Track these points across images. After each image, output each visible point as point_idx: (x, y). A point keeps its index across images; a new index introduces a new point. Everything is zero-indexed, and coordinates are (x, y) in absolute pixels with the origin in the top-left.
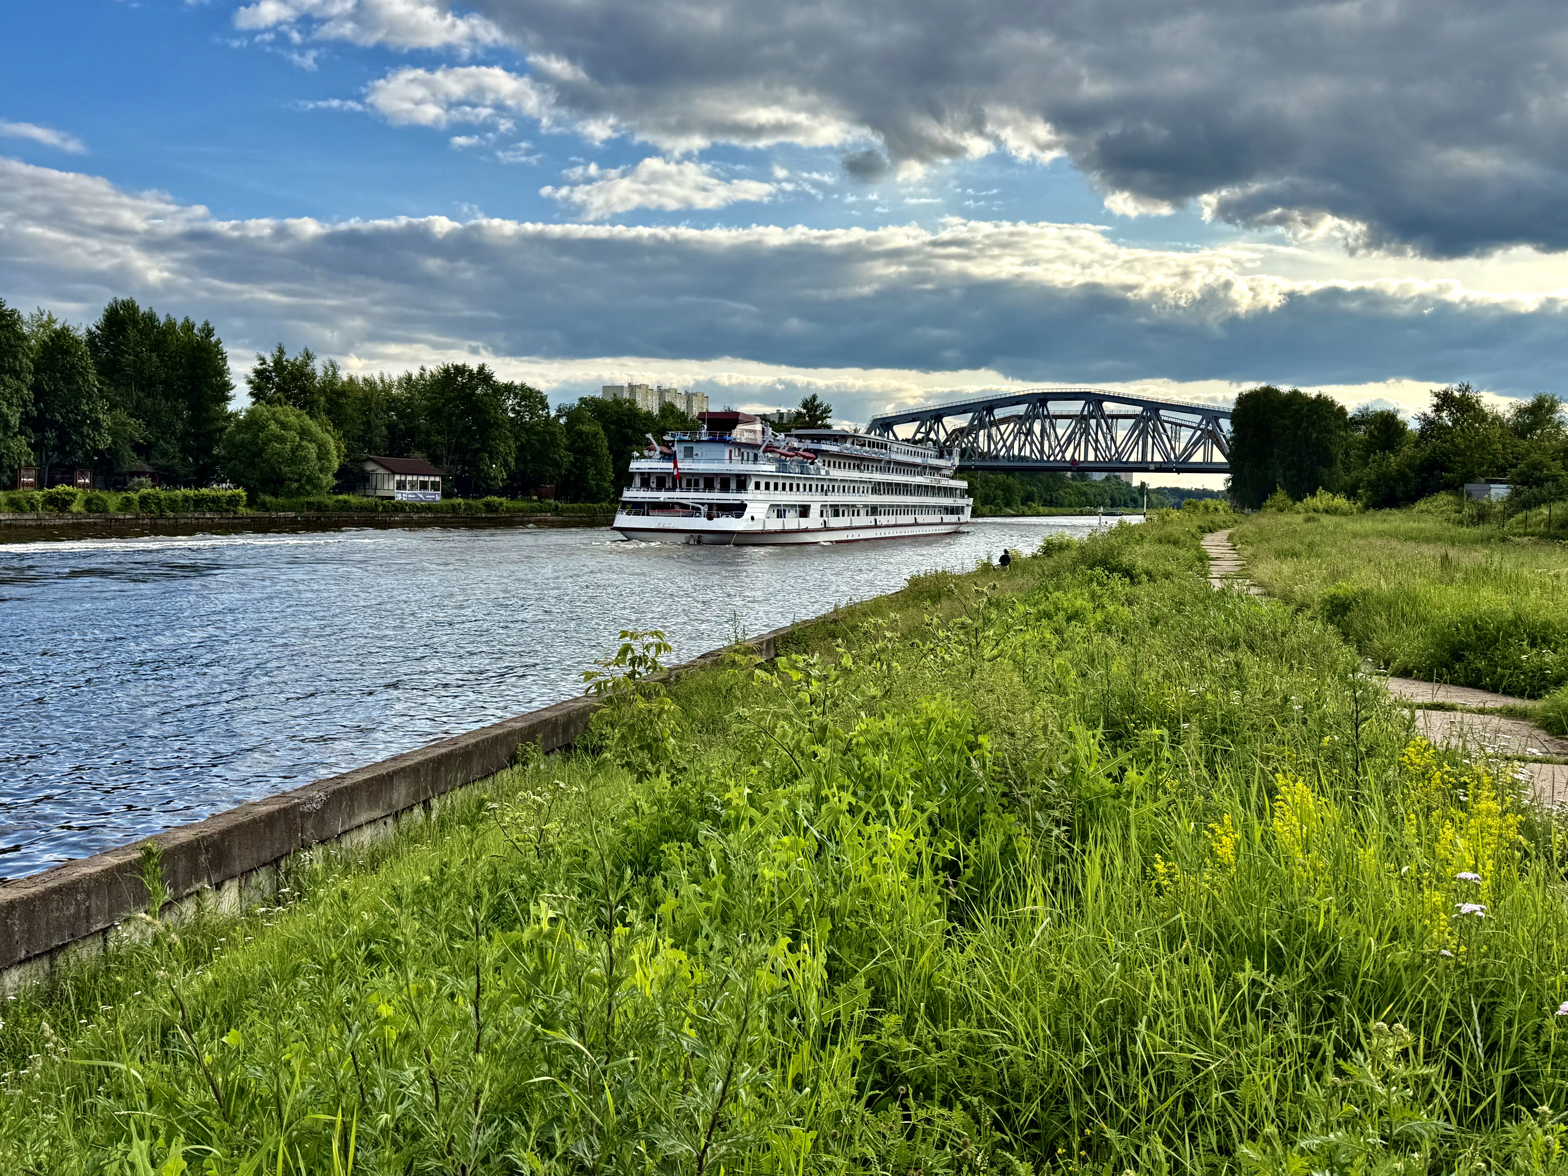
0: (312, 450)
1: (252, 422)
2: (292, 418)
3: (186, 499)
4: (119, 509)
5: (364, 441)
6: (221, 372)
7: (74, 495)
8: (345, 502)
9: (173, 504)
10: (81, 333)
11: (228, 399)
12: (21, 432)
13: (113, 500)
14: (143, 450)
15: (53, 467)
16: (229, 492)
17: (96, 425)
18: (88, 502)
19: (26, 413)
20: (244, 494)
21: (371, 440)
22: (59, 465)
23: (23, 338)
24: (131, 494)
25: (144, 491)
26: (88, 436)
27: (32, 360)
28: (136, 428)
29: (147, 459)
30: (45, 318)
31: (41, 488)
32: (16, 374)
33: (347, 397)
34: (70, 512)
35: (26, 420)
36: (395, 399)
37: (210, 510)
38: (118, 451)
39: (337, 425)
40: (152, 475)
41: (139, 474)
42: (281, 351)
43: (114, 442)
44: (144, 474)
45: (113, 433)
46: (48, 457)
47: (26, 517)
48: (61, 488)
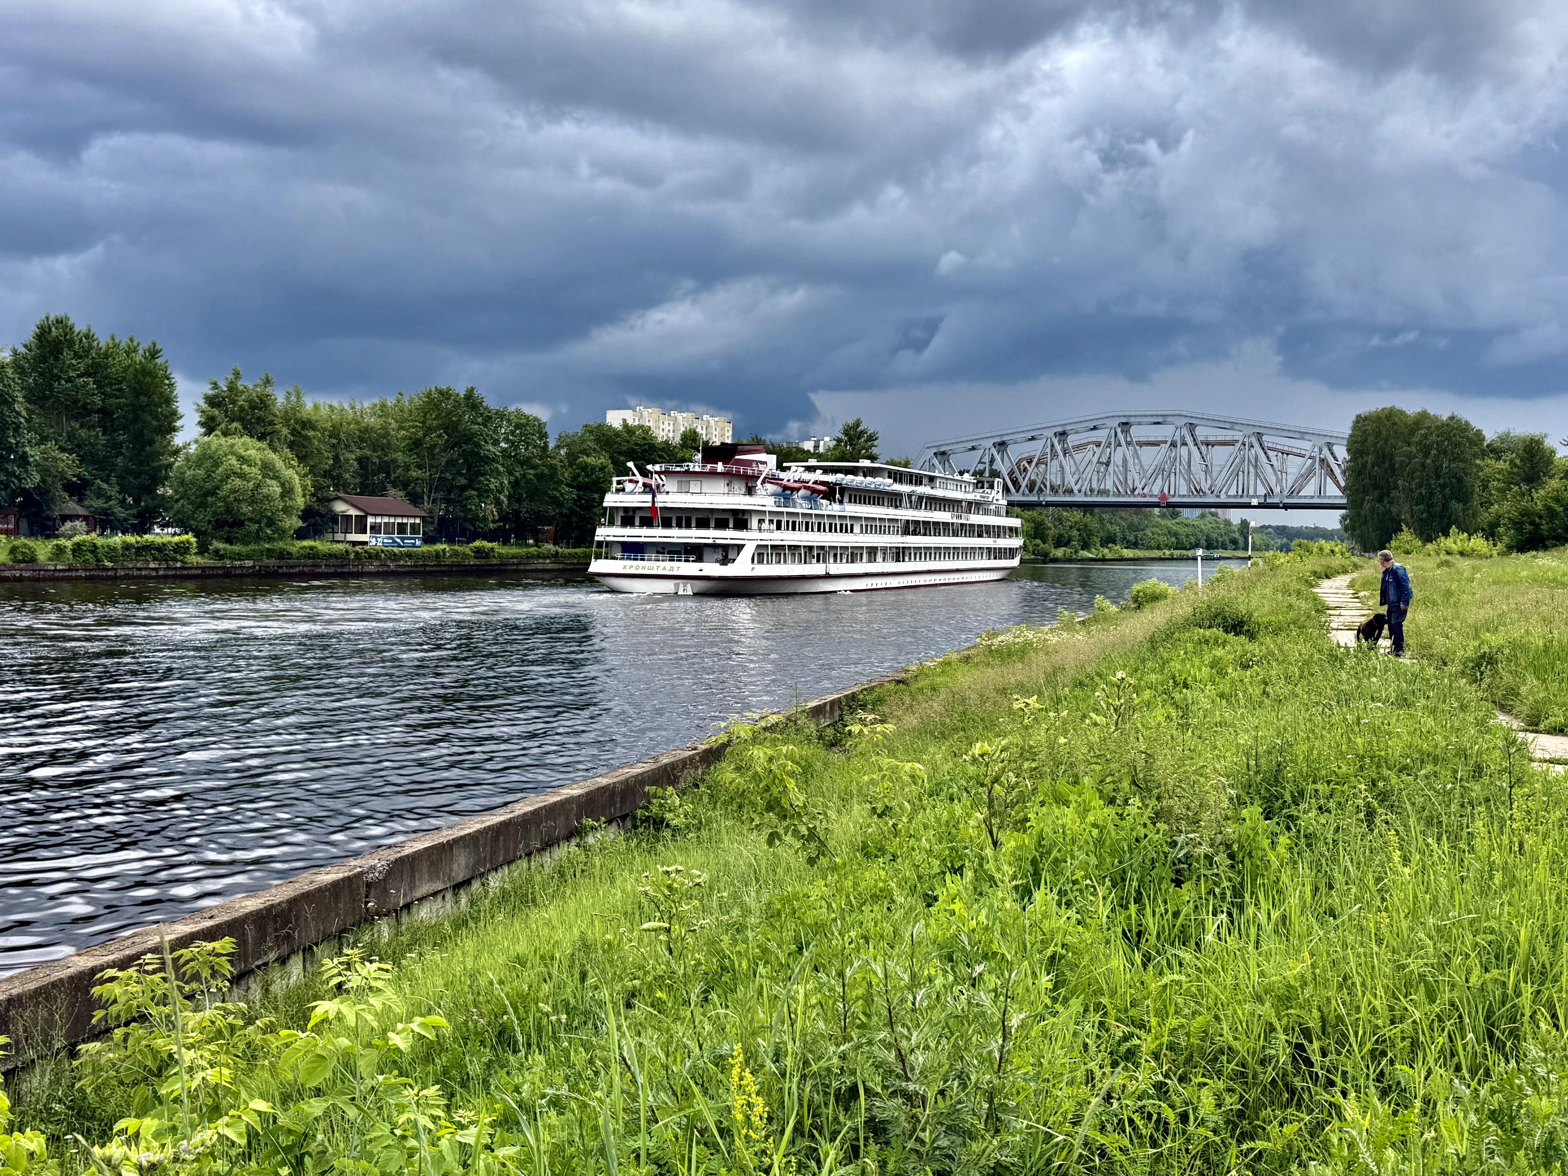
1: (205, 456)
2: (252, 452)
4: (50, 559)
5: (333, 478)
9: (111, 552)
13: (43, 549)
16: (177, 538)
17: (23, 460)
18: (13, 551)
20: (193, 540)
21: (339, 477)
25: (78, 538)
26: (13, 473)
28: (69, 465)
33: (313, 428)
36: (367, 430)
37: (155, 559)
39: (302, 459)
40: (85, 518)
41: (72, 518)
42: (237, 376)
44: (76, 517)
45: (44, 471)
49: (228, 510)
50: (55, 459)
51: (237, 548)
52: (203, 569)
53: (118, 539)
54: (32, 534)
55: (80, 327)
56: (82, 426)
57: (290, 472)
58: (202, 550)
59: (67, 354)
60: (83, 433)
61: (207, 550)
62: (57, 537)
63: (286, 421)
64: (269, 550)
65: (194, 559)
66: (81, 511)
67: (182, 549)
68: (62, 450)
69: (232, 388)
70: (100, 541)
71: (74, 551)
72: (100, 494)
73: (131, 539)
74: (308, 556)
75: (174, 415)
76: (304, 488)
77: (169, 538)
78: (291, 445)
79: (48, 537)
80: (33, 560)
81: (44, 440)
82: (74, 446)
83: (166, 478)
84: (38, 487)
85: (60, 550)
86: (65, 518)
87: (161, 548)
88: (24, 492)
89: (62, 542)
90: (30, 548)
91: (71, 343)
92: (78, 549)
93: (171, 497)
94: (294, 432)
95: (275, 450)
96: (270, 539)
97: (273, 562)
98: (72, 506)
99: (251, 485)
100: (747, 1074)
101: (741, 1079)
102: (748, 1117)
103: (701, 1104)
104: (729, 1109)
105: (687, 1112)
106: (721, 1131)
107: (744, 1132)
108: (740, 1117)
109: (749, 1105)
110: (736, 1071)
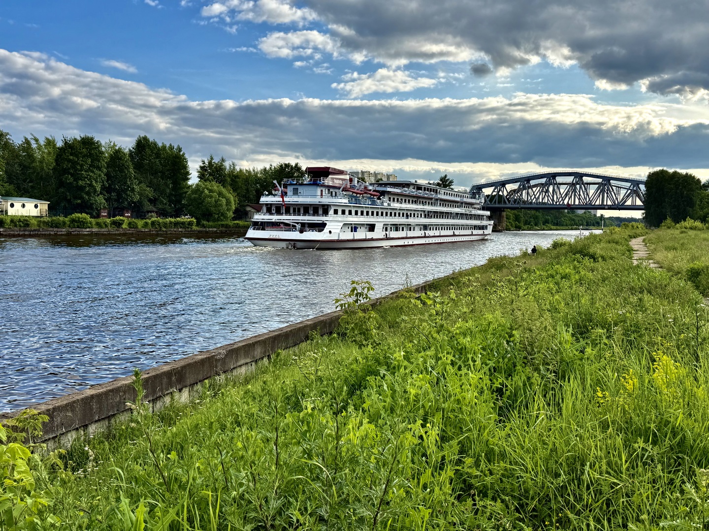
0: (224, 201)
1: (198, 190)
2: (215, 188)
3: (171, 222)
4: (142, 227)
5: (246, 197)
6: (185, 167)
7: (124, 221)
8: (238, 224)
9: (165, 225)
10: (127, 151)
11: (188, 179)
12: (101, 193)
13: (140, 223)
14: (153, 201)
15: (115, 209)
16: (189, 220)
17: (133, 190)
18: (130, 224)
19: (104, 185)
20: (195, 221)
21: (249, 197)
22: (117, 208)
23: (102, 153)
24: (148, 221)
25: (153, 219)
26: (129, 195)
27: (106, 163)
28: (150, 192)
29: (155, 205)
30: (112, 144)
31: (110, 218)
32: (99, 168)
33: (239, 178)
34: (122, 228)
35: (103, 188)
36: (260, 179)
37: (181, 228)
38: (142, 202)
39: (234, 191)
40: (156, 212)
41: (151, 212)
42: (212, 159)
43: (140, 198)
44: (153, 212)
45: (140, 194)
46: (113, 204)
47: (103, 230)
48: (118, 218)
49: (207, 210)
50: (145, 190)
51: (211, 223)
52: (199, 231)
53: (169, 220)
54: (137, 217)
55: (152, 140)
56: (155, 177)
57: (230, 195)
59: (148, 151)
60: (155, 180)
61: (200, 224)
62: (145, 219)
64: (222, 224)
65: (194, 228)
66: (155, 209)
67: (190, 224)
68: (147, 186)
69: (210, 163)
70: (161, 221)
71: (152, 224)
72: (162, 202)
73: (173, 220)
74: (236, 227)
75: (188, 173)
76: (235, 201)
77: (185, 220)
78: (231, 185)
79: (142, 219)
80: (137, 227)
81: (140, 183)
82: (152, 185)
83: (185, 197)
84: (139, 201)
85: (146, 224)
86: (148, 212)
87: (183, 223)
88: (133, 202)
90: (135, 223)
91: (148, 146)
93: (186, 205)
94: (232, 180)
95: (224, 187)
96: (222, 220)
97: (224, 229)
98: (151, 207)
99: (214, 200)
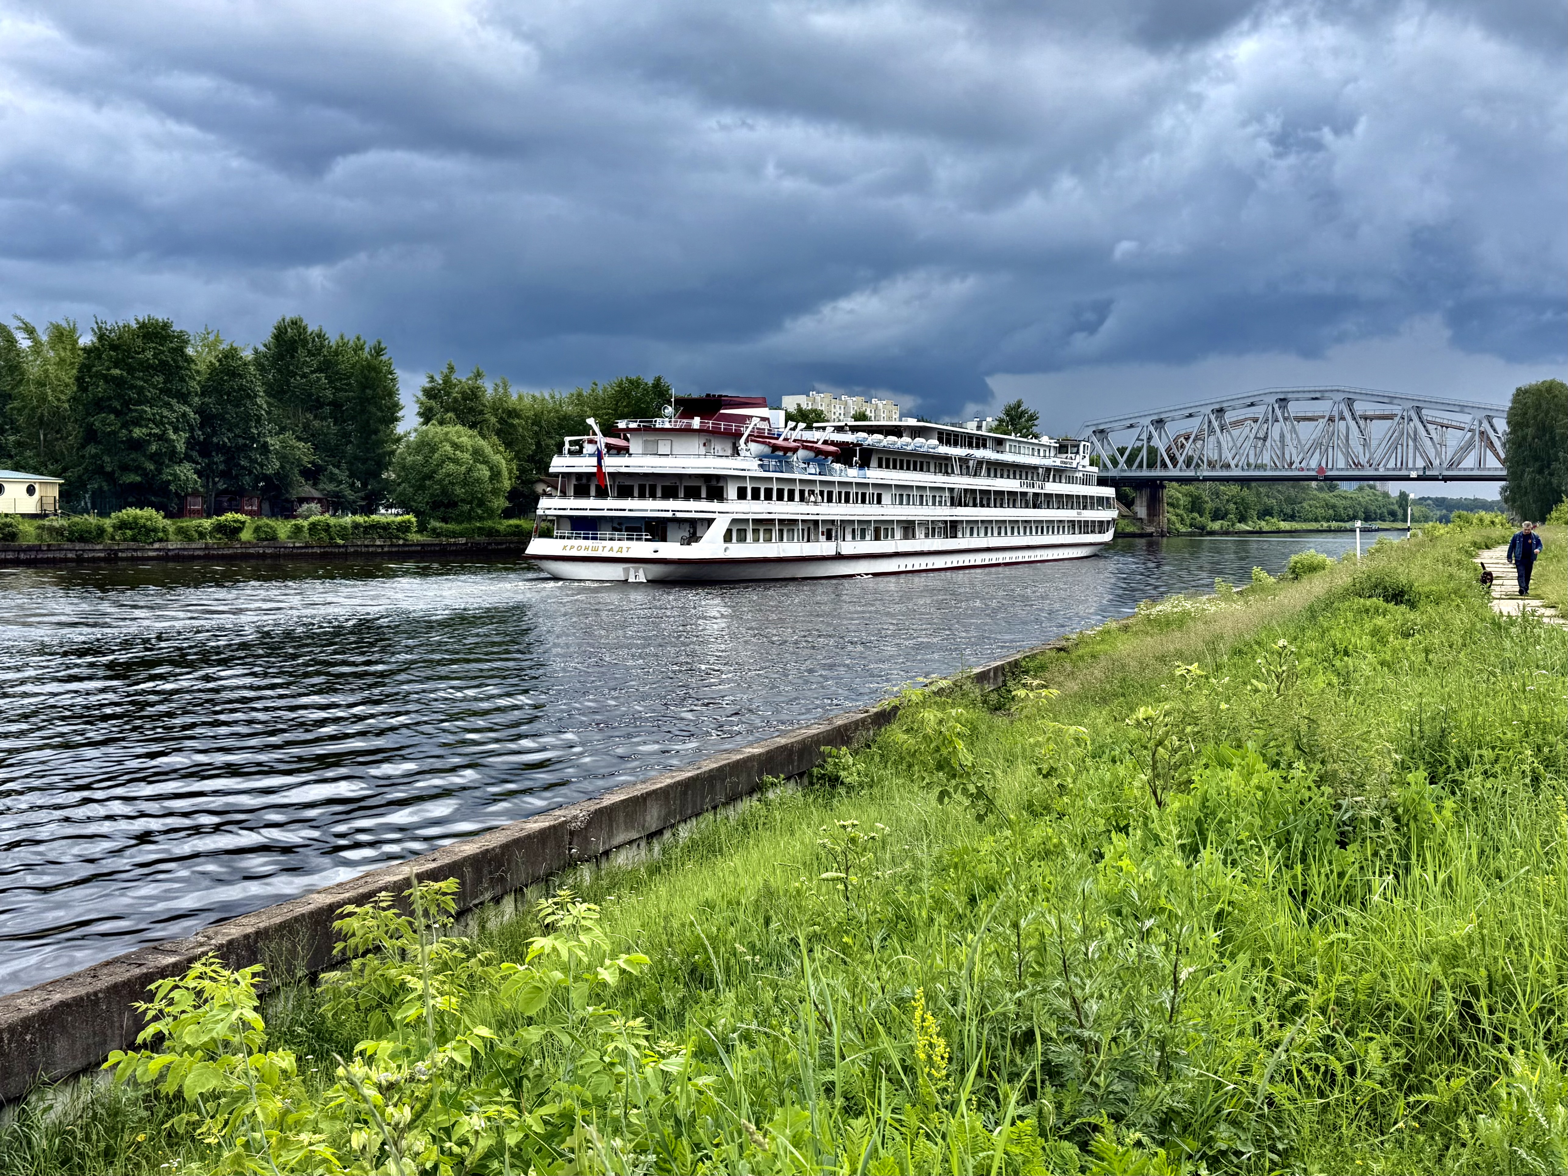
0: (484, 472)
2: (464, 439)
4: (289, 537)
5: (535, 462)
6: (391, 393)
7: (243, 523)
8: (517, 526)
10: (248, 355)
11: (397, 419)
12: (188, 458)
13: (283, 528)
14: (312, 475)
15: (220, 493)
16: (399, 518)
17: (264, 449)
18: (257, 529)
19: (192, 437)
20: (414, 519)
21: (541, 460)
22: (225, 492)
23: (189, 360)
25: (313, 519)
26: (256, 461)
27: (199, 382)
28: (303, 451)
30: (211, 338)
31: (209, 516)
32: (184, 398)
33: (518, 416)
34: (239, 540)
35: (191, 443)
36: (567, 416)
37: (381, 537)
38: (286, 476)
39: (508, 445)
40: (320, 501)
41: (308, 500)
42: (451, 369)
43: (282, 467)
44: (313, 500)
45: (283, 458)
46: (215, 483)
47: (194, 546)
48: (230, 516)
49: (444, 491)
50: (293, 448)
51: (451, 526)
52: (423, 545)
53: (348, 519)
54: (273, 515)
55: (312, 328)
56: (315, 417)
57: (498, 457)
58: (422, 529)
59: (301, 352)
60: (316, 423)
61: (425, 529)
62: (295, 517)
63: (495, 410)
64: (479, 528)
65: (414, 537)
66: (316, 494)
67: (404, 528)
68: (299, 439)
69: (447, 380)
70: (333, 521)
71: (310, 529)
72: (332, 478)
73: (359, 519)
74: (514, 534)
75: (396, 406)
76: (510, 472)
77: (392, 518)
78: (498, 433)
79: (287, 517)
80: (274, 538)
81: (283, 430)
82: (309, 435)
83: (390, 463)
84: (277, 473)
85: (298, 529)
86: (302, 500)
87: (386, 527)
88: (266, 478)
89: (300, 521)
90: (271, 528)
91: (305, 342)
92: (313, 527)
93: (394, 481)
94: (501, 421)
95: (484, 437)
96: (481, 518)
97: (483, 539)
98: (308, 490)
99: (463, 469)
100: (928, 1016)
101: (923, 1020)
102: (929, 1057)
103: (885, 1043)
104: (912, 1048)
105: (873, 1049)
106: (905, 1069)
107: (927, 1070)
108: (922, 1056)
109: (931, 1045)
110: (918, 1014)
